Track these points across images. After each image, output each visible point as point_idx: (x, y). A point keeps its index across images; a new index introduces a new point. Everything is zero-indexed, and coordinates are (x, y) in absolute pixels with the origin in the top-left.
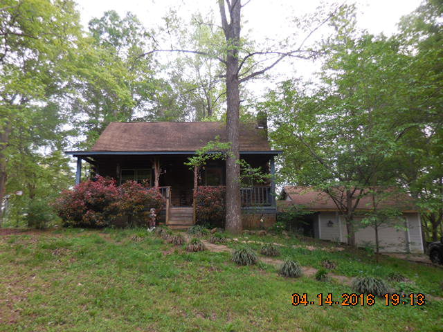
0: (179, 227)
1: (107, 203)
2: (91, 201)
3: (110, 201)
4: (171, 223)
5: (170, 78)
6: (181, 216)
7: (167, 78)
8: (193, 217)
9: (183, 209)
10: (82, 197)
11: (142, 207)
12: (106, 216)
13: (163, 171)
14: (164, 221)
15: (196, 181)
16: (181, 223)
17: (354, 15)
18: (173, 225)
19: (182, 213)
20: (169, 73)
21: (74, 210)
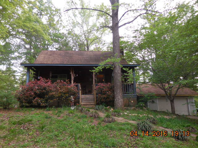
0: (87, 106)
1: (47, 93)
2: (38, 92)
3: (48, 92)
4: (82, 103)
5: (67, 32)
6: (87, 99)
7: (66, 32)
8: (94, 100)
9: (88, 96)
10: (32, 90)
11: (67, 95)
12: (47, 100)
13: (76, 75)
14: (79, 102)
15: (94, 81)
16: (88, 103)
17: (155, 4)
18: (84, 105)
19: (88, 98)
20: (67, 30)
21: (27, 97)
